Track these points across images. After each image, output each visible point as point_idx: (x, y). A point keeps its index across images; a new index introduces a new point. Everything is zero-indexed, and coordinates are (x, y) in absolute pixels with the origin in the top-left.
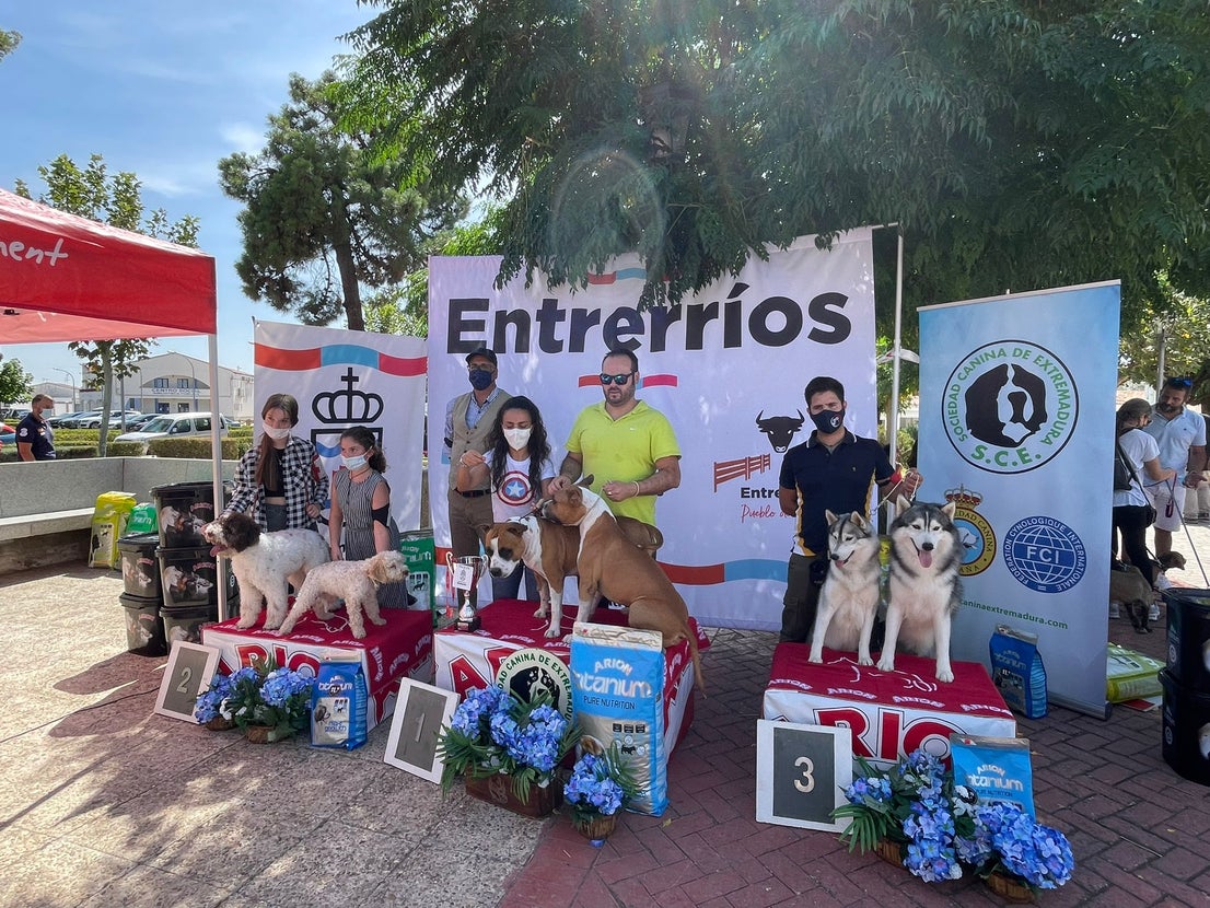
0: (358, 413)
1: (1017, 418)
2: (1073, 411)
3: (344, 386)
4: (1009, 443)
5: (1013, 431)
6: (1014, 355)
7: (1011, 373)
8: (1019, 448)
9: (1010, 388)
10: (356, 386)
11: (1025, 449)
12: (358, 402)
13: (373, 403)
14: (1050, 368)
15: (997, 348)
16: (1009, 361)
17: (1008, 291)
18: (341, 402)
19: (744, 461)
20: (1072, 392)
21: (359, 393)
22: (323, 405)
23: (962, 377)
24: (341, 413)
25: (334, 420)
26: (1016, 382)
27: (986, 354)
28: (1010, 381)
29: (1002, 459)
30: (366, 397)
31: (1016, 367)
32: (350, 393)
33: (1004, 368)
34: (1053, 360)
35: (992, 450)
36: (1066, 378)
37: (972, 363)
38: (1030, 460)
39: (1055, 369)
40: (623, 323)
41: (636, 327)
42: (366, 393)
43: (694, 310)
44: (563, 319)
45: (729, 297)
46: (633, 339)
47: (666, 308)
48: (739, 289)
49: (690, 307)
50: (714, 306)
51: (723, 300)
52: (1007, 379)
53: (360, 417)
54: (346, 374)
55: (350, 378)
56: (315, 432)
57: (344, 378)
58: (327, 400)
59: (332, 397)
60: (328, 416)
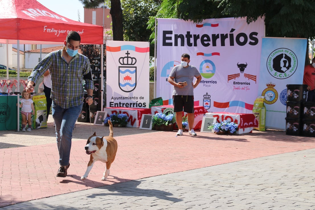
0: (130, 62)
1: (285, 66)
2: (296, 65)
4: (282, 72)
5: (284, 69)
6: (285, 52)
7: (284, 56)
8: (285, 73)
9: (283, 59)
10: (129, 56)
11: (286, 73)
12: (130, 60)
13: (134, 60)
14: (292, 55)
15: (281, 49)
16: (284, 53)
17: (285, 37)
18: (126, 59)
19: (234, 75)
20: (296, 61)
22: (121, 60)
23: (272, 55)
24: (126, 62)
26: (285, 58)
27: (279, 51)
28: (284, 58)
29: (281, 76)
30: (132, 58)
31: (285, 54)
32: (128, 57)
33: (282, 54)
34: (293, 53)
35: (279, 73)
36: (296, 58)
37: (275, 52)
38: (287, 76)
39: (294, 56)
40: (206, 38)
41: (209, 40)
42: (132, 57)
43: (222, 35)
44: (192, 37)
45: (230, 32)
46: (208, 43)
47: (215, 34)
48: (233, 30)
49: (221, 35)
50: (227, 35)
51: (229, 33)
52: (283, 57)
53: (131, 64)
54: (127, 53)
55: (128, 54)
56: (119, 67)
57: (126, 54)
58: (122, 59)
59: (123, 58)
60: (122, 63)
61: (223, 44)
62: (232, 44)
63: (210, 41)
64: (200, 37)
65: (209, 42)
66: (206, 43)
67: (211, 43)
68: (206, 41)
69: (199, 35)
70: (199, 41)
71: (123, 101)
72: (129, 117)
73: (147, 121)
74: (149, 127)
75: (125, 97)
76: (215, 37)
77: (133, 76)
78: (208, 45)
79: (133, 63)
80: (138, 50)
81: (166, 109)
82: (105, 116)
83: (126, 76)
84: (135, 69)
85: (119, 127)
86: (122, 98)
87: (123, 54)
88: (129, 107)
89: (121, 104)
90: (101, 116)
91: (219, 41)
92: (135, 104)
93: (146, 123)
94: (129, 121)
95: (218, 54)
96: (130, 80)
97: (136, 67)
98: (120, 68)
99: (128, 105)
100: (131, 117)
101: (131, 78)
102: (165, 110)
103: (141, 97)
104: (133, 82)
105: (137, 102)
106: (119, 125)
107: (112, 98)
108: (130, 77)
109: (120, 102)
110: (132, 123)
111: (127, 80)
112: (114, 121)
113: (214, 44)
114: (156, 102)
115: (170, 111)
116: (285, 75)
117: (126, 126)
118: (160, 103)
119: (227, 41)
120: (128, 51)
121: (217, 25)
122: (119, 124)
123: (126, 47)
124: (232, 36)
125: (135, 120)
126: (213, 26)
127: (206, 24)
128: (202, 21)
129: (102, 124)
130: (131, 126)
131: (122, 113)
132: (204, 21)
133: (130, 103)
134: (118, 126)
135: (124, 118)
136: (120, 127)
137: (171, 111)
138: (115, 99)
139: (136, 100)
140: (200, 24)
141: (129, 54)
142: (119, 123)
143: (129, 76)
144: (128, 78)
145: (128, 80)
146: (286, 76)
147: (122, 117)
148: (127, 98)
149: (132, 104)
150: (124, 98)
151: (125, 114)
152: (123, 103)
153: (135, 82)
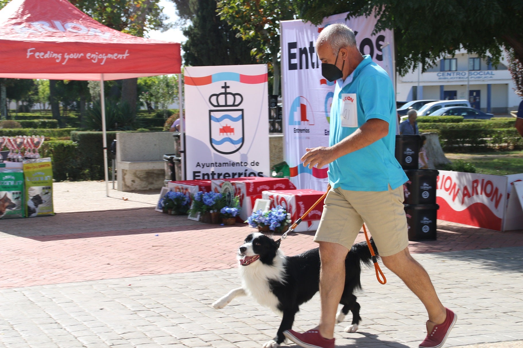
0: (230, 102)
3: (223, 91)
10: (228, 90)
12: (230, 97)
13: (238, 97)
18: (222, 98)
21: (230, 93)
25: (219, 106)
30: (234, 95)
32: (226, 94)
42: (234, 93)
53: (232, 104)
55: (226, 87)
56: (210, 111)
57: (223, 87)
58: (215, 97)
59: (218, 95)
60: (216, 104)
71: (218, 170)
75: (224, 163)
77: (237, 126)
79: (236, 103)
83: (224, 127)
84: (240, 113)
86: (217, 165)
87: (216, 87)
89: (215, 174)
92: (242, 174)
96: (232, 133)
98: (212, 113)
99: (229, 176)
101: (233, 129)
103: (254, 163)
105: (246, 170)
107: (198, 165)
109: (213, 172)
111: (225, 134)
120: (225, 83)
123: (222, 76)
133: (233, 174)
138: (203, 166)
139: (244, 168)
141: (228, 87)
143: (229, 127)
149: (236, 174)
150: (220, 165)
152: (218, 174)
153: (241, 136)
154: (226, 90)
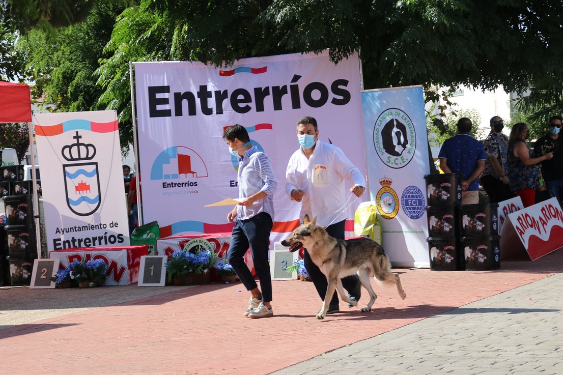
0: (83, 155)
1: (399, 143)
2: (414, 139)
3: (75, 141)
5: (398, 149)
6: (395, 115)
7: (395, 123)
9: (395, 130)
10: (81, 141)
12: (82, 148)
13: (90, 148)
14: (407, 121)
15: (390, 111)
16: (395, 117)
18: (75, 149)
21: (83, 144)
22: (67, 151)
23: (379, 125)
24: (75, 156)
25: (72, 159)
26: (397, 127)
27: (387, 114)
28: (395, 127)
29: (397, 162)
30: (87, 146)
31: (396, 120)
32: (78, 145)
33: (393, 121)
34: (407, 117)
35: (393, 158)
36: (412, 125)
37: (382, 118)
40: (241, 97)
41: (248, 99)
42: (86, 144)
43: (275, 89)
44: (211, 97)
45: (291, 82)
46: (247, 106)
47: (261, 88)
48: (296, 78)
49: (273, 88)
50: (285, 87)
51: (289, 84)
52: (394, 125)
53: (85, 157)
54: (75, 135)
55: (78, 137)
56: (64, 166)
57: (74, 137)
58: (68, 149)
59: (70, 147)
60: (69, 157)
61: (278, 106)
62: (296, 105)
63: (250, 101)
64: (229, 95)
65: (249, 104)
66: (242, 105)
67: (253, 105)
68: (241, 101)
69: (226, 92)
70: (226, 103)
71: (78, 235)
72: (110, 264)
73: (152, 268)
74: (159, 282)
75: (83, 227)
76: (261, 94)
77: (92, 182)
78: (247, 109)
79: (90, 156)
80: (98, 128)
81: (189, 243)
82: (56, 268)
83: (79, 184)
84: (94, 166)
85: (90, 287)
86: (77, 229)
87: (67, 138)
88: (92, 246)
89: (76, 240)
90: (45, 269)
91: (268, 101)
92: (102, 238)
93: (152, 274)
94: (109, 273)
95: (269, 126)
96: (88, 191)
97: (96, 163)
98: (67, 168)
99: (90, 241)
100: (114, 264)
101: (89, 185)
102: (187, 244)
103: (113, 224)
104: (93, 194)
105: (106, 233)
106: (91, 284)
107: (58, 231)
108: (87, 184)
109: (73, 238)
110: (118, 278)
111: (81, 192)
112: (78, 275)
113: (260, 108)
114: (147, 231)
115: (198, 245)
116: (402, 160)
117: (104, 283)
118: (155, 234)
119: (286, 99)
120: (77, 132)
121: (264, 70)
122: (92, 282)
123: (73, 124)
124: (295, 89)
125: (123, 269)
126: (255, 71)
127: (241, 69)
128: (233, 63)
129: (49, 285)
130: (114, 283)
131: (92, 259)
132: (237, 63)
133: (93, 238)
134: (89, 285)
135: (101, 267)
136: (93, 287)
137: (200, 244)
138: (63, 232)
139: (103, 231)
140: (229, 69)
141: (80, 137)
142: (89, 279)
143: (85, 183)
144: (82, 187)
145: (85, 191)
146: (404, 162)
147: (98, 265)
148: (85, 227)
149: (96, 239)
150: (80, 229)
151: (100, 261)
152: (79, 240)
153: (98, 194)
154: (78, 141)
